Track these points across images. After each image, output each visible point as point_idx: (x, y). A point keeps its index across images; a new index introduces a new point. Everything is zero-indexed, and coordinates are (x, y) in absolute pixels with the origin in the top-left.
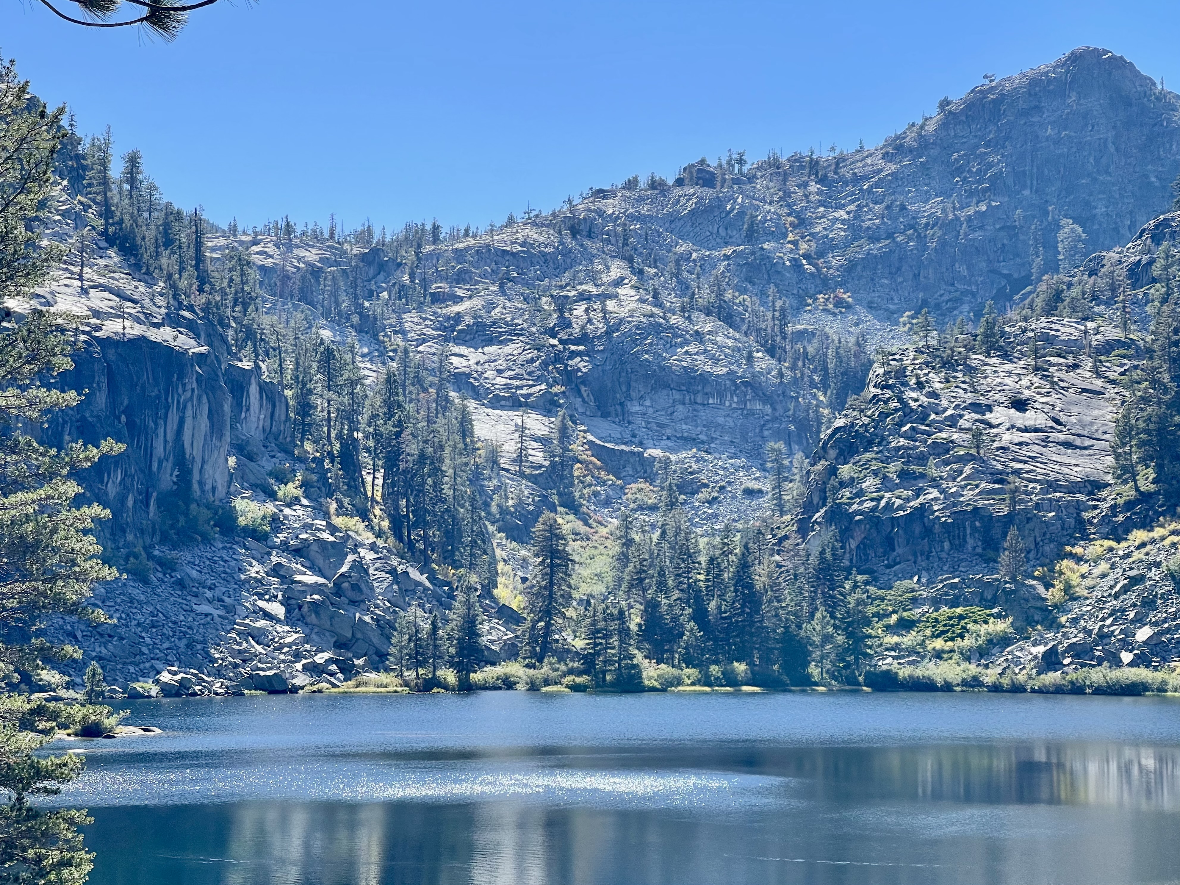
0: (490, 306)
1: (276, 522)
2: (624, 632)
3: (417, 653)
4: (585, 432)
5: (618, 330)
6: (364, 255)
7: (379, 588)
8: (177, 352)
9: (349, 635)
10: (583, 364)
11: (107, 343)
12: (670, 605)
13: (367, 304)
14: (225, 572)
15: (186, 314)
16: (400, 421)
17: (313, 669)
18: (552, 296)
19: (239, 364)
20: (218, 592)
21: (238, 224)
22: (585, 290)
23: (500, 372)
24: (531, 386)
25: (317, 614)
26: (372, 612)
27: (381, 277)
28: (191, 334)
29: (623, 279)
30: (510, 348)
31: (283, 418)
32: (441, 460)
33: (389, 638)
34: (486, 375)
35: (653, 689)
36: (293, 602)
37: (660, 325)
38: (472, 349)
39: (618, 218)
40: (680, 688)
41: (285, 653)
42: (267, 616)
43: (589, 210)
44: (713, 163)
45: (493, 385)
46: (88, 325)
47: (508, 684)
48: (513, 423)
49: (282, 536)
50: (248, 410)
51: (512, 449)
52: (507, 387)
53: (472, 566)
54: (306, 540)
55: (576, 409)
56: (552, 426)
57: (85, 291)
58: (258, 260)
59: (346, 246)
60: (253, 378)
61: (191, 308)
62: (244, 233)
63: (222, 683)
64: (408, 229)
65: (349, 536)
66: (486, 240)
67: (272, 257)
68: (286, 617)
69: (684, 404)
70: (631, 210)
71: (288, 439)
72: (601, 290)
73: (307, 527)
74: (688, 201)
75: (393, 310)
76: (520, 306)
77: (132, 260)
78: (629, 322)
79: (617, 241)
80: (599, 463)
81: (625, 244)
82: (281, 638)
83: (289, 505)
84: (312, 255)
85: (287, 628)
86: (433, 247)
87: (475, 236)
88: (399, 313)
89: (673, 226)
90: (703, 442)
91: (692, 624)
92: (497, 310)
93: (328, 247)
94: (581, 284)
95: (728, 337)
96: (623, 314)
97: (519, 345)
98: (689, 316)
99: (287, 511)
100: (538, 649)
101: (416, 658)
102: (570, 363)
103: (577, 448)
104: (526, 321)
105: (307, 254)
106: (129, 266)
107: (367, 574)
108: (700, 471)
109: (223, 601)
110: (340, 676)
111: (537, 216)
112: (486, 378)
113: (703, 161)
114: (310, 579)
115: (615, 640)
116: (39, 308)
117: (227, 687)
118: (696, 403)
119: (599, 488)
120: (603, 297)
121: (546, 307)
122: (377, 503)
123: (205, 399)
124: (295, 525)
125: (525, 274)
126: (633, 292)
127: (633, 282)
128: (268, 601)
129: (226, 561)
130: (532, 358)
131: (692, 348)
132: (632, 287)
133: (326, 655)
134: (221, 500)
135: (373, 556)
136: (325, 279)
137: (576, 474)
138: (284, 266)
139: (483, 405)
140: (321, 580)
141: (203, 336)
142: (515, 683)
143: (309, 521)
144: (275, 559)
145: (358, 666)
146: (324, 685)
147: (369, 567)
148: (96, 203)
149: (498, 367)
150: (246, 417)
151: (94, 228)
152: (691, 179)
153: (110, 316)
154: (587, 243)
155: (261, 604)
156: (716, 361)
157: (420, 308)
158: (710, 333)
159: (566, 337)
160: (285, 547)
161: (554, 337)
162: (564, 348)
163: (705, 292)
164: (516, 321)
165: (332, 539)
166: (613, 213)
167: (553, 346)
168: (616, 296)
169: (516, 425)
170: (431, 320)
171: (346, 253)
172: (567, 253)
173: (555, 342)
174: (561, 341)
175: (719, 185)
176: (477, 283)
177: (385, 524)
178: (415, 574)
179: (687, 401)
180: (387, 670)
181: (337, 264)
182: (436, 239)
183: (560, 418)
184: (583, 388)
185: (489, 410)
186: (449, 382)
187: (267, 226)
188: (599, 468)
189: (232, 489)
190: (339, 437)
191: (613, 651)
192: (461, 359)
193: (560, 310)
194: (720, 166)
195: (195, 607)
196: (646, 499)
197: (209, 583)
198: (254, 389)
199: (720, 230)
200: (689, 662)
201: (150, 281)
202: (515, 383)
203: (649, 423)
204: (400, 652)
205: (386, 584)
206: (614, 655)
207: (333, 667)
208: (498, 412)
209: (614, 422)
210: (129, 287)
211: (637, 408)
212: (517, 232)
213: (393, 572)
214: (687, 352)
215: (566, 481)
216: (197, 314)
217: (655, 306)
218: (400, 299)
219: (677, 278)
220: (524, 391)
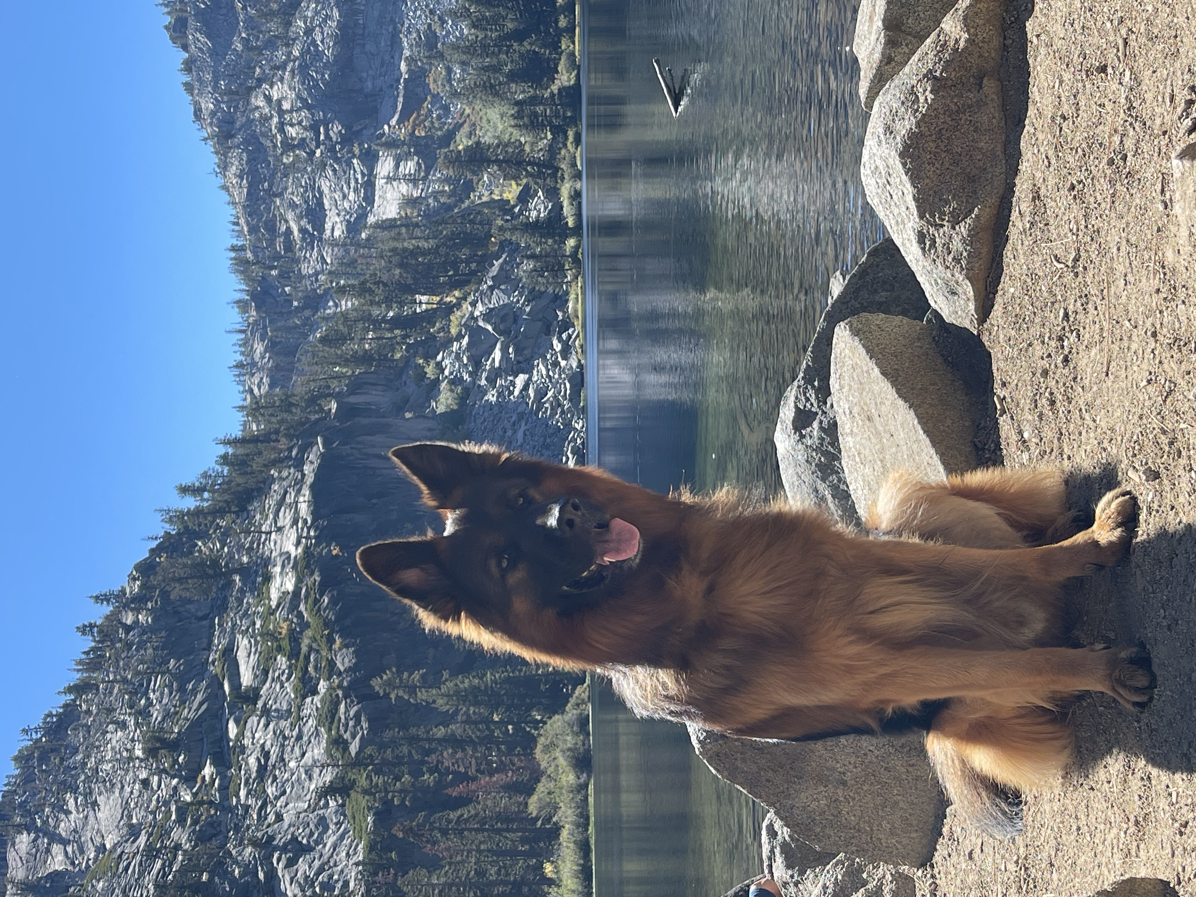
0: (293, 206)
1: (455, 381)
2: (534, 100)
3: (552, 270)
4: (389, 127)
5: (306, 100)
6: (256, 307)
7: (504, 300)
8: (322, 461)
9: (540, 324)
10: (335, 129)
11: (316, 514)
12: (512, 62)
13: (295, 304)
14: (493, 421)
15: (294, 453)
16: (375, 283)
17: (566, 353)
18: (282, 154)
19: (333, 411)
20: (508, 426)
21: (237, 405)
22: (276, 127)
23: (345, 197)
24: (355, 171)
25: (524, 349)
26: (523, 305)
27: (274, 292)
28: (309, 450)
29: (265, 94)
30: (326, 191)
31: (375, 376)
32: (405, 250)
33: (542, 294)
34: (348, 208)
35: (578, 76)
36: (515, 367)
37: (300, 65)
38: (327, 220)
39: (216, 99)
40: (577, 54)
41: (554, 374)
42: (526, 387)
43: (211, 124)
44: (168, 20)
45: (355, 202)
46: (302, 529)
47: (576, 196)
48: (385, 186)
49: (466, 377)
50: (369, 403)
51: (405, 187)
52: (356, 190)
53: (490, 223)
54: (468, 358)
55: (372, 134)
56: (386, 154)
57: (280, 529)
58: (265, 389)
59: (251, 320)
60: (344, 400)
61: (290, 450)
62: (245, 400)
63: (576, 422)
64: (237, 271)
65: (465, 324)
66: (239, 208)
67: (262, 379)
68: (526, 373)
69: (364, 44)
70: (210, 89)
71: (392, 371)
72: (275, 114)
73: (458, 357)
74: (199, 41)
75: (299, 283)
76: (291, 181)
77: (255, 494)
78: (299, 90)
79: (235, 100)
80: (414, 115)
81: (237, 93)
82: (542, 377)
83: (442, 371)
84: (259, 348)
85: (535, 372)
86: (248, 251)
87: (238, 218)
88: (301, 277)
89: (221, 53)
90: (395, 28)
91: (525, 43)
92: (295, 199)
93: (251, 335)
94: (271, 130)
95: (308, 7)
96: (293, 96)
97: (323, 182)
98: (292, 39)
99: (447, 372)
100: (549, 172)
101: (557, 271)
102: (334, 139)
103: (403, 133)
104: (302, 176)
105: (258, 351)
106: (260, 496)
107: (493, 309)
108: (418, 31)
109: (515, 422)
110: (570, 331)
111: (219, 166)
112: (350, 208)
113: (166, 28)
114: (497, 354)
115: (539, 109)
116: (291, 565)
117: (579, 418)
118: (363, 34)
119: (434, 116)
120: (281, 112)
121: (291, 159)
122: (442, 299)
123: (359, 439)
124: (457, 366)
125: (265, 176)
126: (276, 87)
127: (268, 87)
128: (515, 387)
129: (485, 420)
130: (332, 170)
131: (318, 38)
132: (271, 87)
133: (555, 342)
134: (439, 424)
135: (479, 305)
136: (277, 337)
137: (423, 134)
138: (268, 369)
139: (371, 210)
140: (498, 346)
141: (311, 440)
142: (576, 191)
143: (453, 355)
144: (483, 382)
145: (563, 316)
146: (577, 343)
147: (488, 308)
148: (214, 521)
149: (341, 198)
150: (376, 405)
151: (233, 522)
152: (182, 37)
153: (297, 511)
154: (238, 124)
155: (516, 393)
156: (328, 17)
157: (297, 261)
158: (305, 23)
159: (314, 143)
160: (474, 375)
161: (315, 153)
162: (323, 144)
163: (272, 26)
164: (303, 184)
165: (466, 338)
166: (213, 103)
167: (322, 153)
168: (279, 102)
169: (387, 183)
170: (306, 253)
171: (256, 321)
172: (246, 142)
173: (318, 153)
174: (318, 147)
175: (185, 14)
176: (274, 216)
177: (457, 293)
178: (494, 270)
179: (362, 42)
180: (567, 293)
181: (265, 327)
182: (242, 248)
183: (379, 148)
184: (355, 128)
185: (376, 205)
186: (353, 238)
187: (239, 383)
188: (419, 116)
189: (430, 415)
190: (391, 330)
191: (548, 111)
192: (336, 229)
193: (293, 148)
194: (169, 13)
195: (519, 444)
196: (442, 76)
197: (500, 433)
198: (353, 399)
199: (222, 13)
200: (556, 46)
201: (270, 481)
202: (353, 184)
203: (381, 73)
204: (551, 284)
205: (501, 295)
206: (551, 110)
207: (564, 336)
208: (376, 198)
209: (381, 103)
210: (275, 498)
211: (369, 84)
212: (231, 183)
213: (491, 288)
214: (322, 42)
215: (430, 143)
216: (295, 444)
217: (286, 69)
218: (290, 277)
219: (262, 50)
220: (359, 176)
